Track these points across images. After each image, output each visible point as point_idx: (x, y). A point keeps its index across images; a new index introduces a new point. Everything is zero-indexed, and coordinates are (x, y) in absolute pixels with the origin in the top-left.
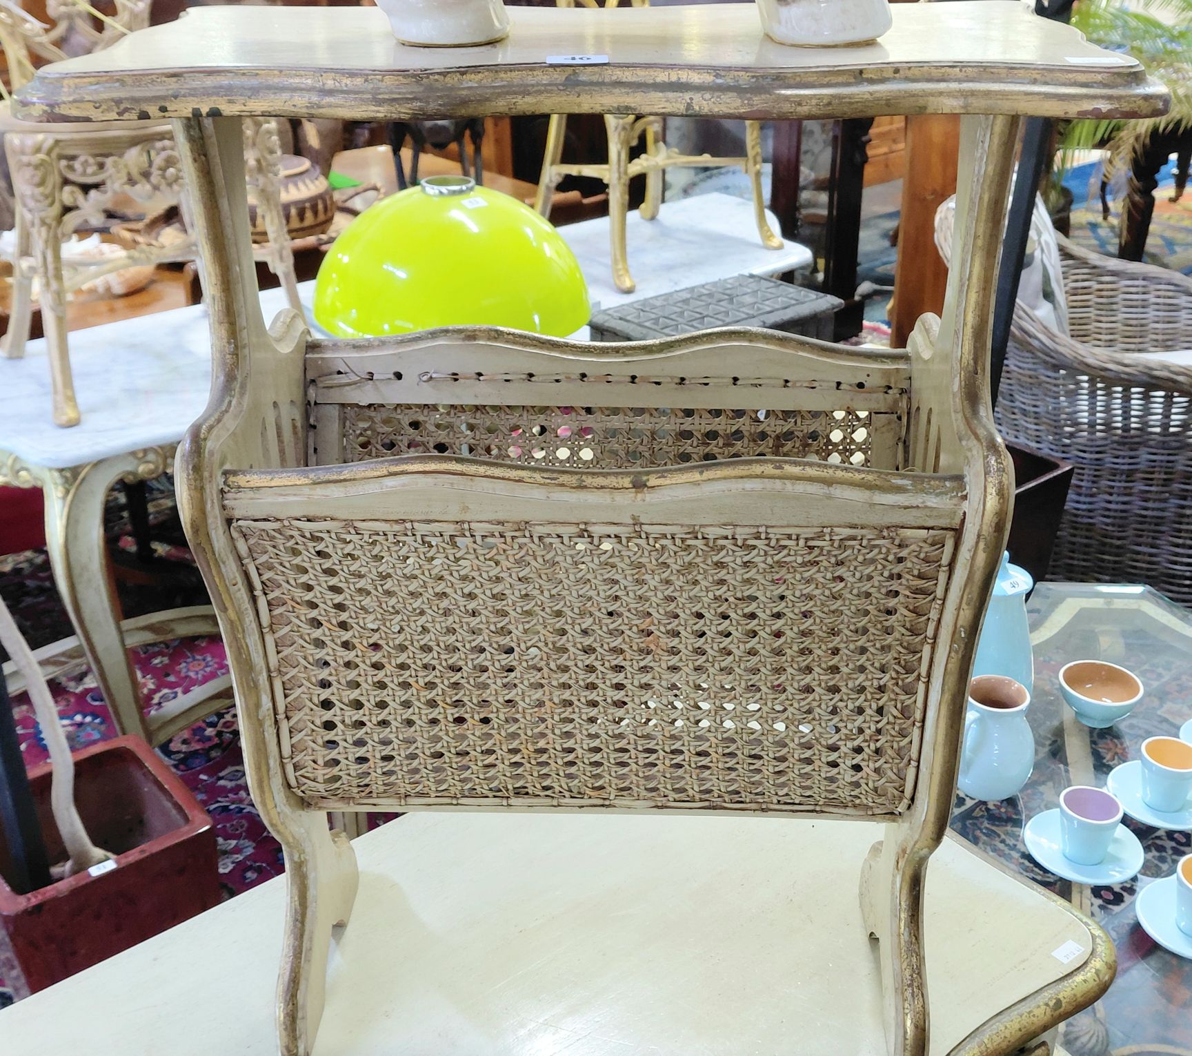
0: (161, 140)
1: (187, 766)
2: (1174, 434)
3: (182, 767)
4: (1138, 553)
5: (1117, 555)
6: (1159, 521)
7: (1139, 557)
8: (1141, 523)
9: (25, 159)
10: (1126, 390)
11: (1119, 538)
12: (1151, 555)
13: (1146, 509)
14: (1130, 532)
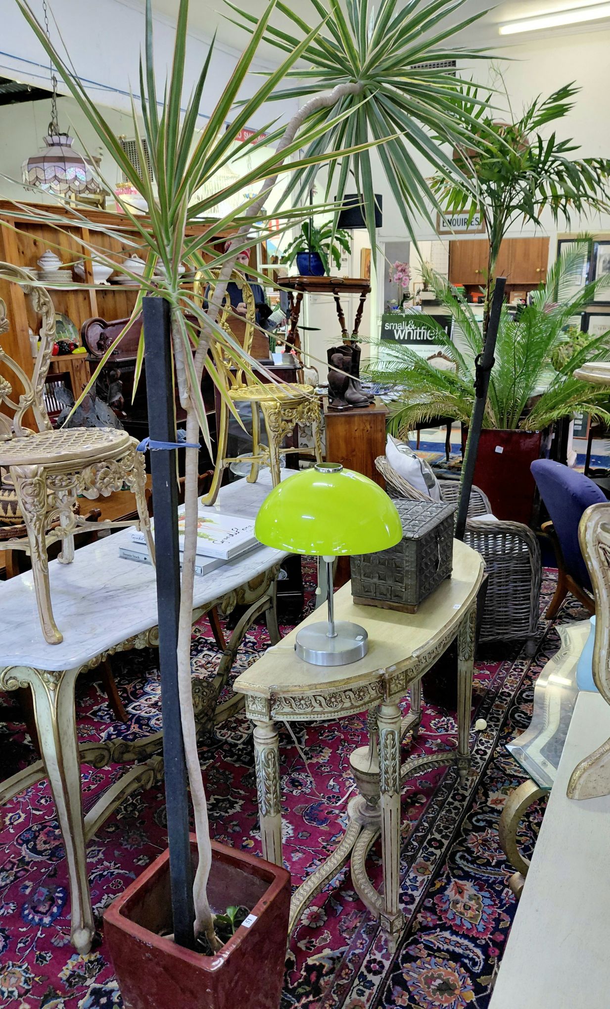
0: (100, 462)
1: (57, 857)
2: (508, 553)
3: (54, 859)
4: (500, 612)
5: (491, 615)
6: (507, 595)
7: (500, 614)
8: (500, 597)
9: (29, 481)
10: (486, 536)
11: (491, 606)
12: (506, 611)
13: (500, 590)
14: (495, 603)
